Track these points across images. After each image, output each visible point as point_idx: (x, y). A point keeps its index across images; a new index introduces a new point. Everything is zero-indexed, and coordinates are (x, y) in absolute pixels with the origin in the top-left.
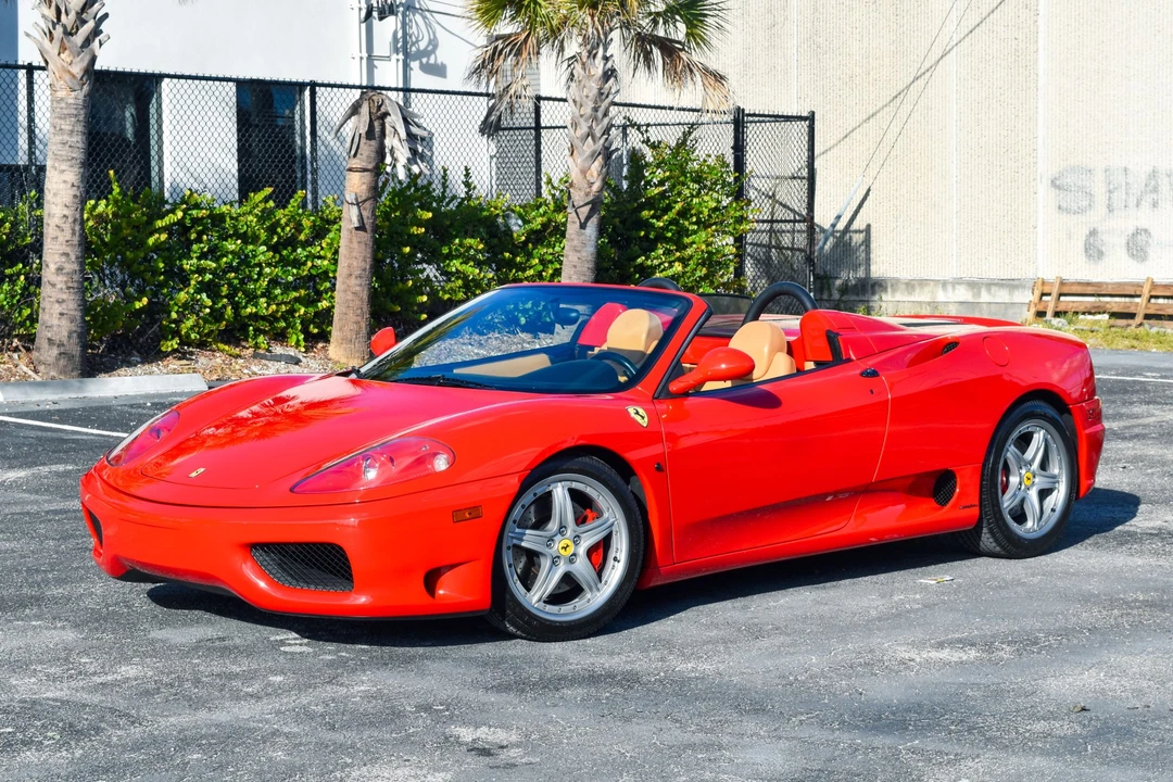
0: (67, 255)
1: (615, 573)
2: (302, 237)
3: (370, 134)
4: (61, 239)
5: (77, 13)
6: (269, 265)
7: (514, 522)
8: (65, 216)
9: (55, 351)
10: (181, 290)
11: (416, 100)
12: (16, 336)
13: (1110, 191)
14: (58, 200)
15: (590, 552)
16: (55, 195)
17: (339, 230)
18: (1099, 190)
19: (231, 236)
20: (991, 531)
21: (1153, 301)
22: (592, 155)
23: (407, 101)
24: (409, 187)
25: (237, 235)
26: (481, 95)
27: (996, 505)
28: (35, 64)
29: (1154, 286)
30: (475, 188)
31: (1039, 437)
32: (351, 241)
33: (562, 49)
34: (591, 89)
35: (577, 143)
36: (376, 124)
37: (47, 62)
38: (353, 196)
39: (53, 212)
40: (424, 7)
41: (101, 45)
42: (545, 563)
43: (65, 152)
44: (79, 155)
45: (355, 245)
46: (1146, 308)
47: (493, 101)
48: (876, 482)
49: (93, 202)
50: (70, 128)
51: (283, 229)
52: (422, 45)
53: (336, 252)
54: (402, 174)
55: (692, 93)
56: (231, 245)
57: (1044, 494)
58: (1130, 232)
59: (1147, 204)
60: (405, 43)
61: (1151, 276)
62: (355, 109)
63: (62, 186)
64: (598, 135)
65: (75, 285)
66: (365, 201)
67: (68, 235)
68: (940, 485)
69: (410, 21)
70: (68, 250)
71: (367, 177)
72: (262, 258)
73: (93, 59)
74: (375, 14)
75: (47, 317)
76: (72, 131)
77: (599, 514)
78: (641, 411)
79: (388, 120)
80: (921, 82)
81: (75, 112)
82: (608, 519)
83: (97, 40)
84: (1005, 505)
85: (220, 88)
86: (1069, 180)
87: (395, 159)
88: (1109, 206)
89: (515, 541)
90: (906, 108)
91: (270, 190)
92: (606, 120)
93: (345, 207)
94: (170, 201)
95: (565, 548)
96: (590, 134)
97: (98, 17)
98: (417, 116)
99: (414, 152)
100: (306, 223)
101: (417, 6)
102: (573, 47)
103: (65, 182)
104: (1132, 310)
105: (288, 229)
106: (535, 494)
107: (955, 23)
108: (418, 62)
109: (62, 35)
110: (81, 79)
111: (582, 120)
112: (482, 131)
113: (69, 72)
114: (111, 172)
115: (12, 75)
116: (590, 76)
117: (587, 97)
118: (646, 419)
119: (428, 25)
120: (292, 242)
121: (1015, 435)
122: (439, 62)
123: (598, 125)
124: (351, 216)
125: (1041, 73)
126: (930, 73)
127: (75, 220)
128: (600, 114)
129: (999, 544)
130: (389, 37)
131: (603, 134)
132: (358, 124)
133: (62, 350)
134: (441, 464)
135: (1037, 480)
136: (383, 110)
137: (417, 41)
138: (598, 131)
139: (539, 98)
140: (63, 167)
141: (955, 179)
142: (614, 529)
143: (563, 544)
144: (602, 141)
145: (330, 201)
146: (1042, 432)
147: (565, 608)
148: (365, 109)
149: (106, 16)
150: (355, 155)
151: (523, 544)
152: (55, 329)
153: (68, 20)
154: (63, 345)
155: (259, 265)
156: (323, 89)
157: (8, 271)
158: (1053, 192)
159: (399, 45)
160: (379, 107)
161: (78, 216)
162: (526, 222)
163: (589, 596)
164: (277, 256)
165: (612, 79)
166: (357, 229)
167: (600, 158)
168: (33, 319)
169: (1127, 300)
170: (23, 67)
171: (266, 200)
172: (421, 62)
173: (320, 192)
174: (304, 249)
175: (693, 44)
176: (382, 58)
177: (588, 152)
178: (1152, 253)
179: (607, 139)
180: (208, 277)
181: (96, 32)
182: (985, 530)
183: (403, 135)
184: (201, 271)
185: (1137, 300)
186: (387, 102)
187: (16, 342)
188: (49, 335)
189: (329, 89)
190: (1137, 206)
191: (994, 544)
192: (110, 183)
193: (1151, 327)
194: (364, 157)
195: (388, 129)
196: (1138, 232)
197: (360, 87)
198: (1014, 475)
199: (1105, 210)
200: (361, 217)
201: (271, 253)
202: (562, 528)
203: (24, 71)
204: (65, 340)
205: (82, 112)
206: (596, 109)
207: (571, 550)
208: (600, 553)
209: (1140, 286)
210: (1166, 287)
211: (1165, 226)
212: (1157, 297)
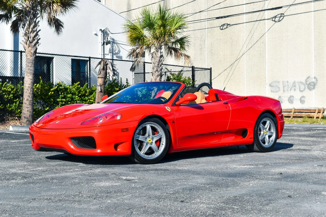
0: (29, 96)
1: (162, 147)
2: (87, 94)
3: (103, 69)
4: (28, 92)
5: (33, 38)
6: (78, 100)
7: (137, 133)
8: (29, 87)
9: (26, 120)
10: (57, 106)
11: (115, 62)
12: (16, 117)
13: (284, 87)
14: (27, 83)
15: (156, 142)
16: (27, 82)
17: (96, 93)
18: (281, 86)
19: (69, 93)
20: (257, 145)
21: (295, 113)
22: (158, 76)
23: (113, 62)
24: (113, 83)
25: (71, 93)
26: (130, 61)
27: (258, 138)
28: (22, 51)
29: (295, 109)
30: (129, 83)
31: (268, 122)
32: (99, 95)
33: (150, 51)
34: (157, 60)
35: (154, 73)
36: (105, 66)
37: (25, 50)
38: (99, 84)
39: (26, 86)
40: (117, 42)
41: (38, 45)
42: (145, 144)
43: (29, 71)
44: (32, 72)
45: (100, 96)
46: (293, 115)
47: (133, 63)
48: (228, 130)
49: (36, 84)
50: (31, 65)
51: (82, 92)
52: (117, 51)
53: (95, 98)
54: (111, 79)
55: (182, 62)
56: (69, 96)
57: (270, 137)
58: (289, 97)
59: (293, 90)
60: (112, 51)
61: (294, 107)
62: (100, 63)
63: (28, 79)
64: (159, 71)
65: (31, 104)
66: (102, 85)
67: (29, 91)
68: (244, 133)
69: (114, 46)
70: (29, 95)
71: (103, 79)
72: (77, 99)
73: (37, 49)
74: (105, 44)
75: (24, 111)
76: (31, 66)
77: (158, 133)
78: (169, 108)
79: (108, 65)
80: (237, 61)
81: (32, 62)
82: (160, 134)
83: (37, 44)
84: (260, 139)
85: (67, 58)
86: (274, 84)
87: (109, 75)
88: (284, 90)
89: (137, 138)
90: (234, 68)
91: (79, 82)
92: (161, 67)
93: (97, 87)
94: (55, 85)
95: (150, 141)
96: (157, 70)
97: (38, 39)
98: (115, 65)
99: (114, 73)
100: (88, 91)
101: (115, 42)
102: (153, 50)
103: (29, 78)
104: (290, 115)
105: (83, 92)
106: (142, 127)
107: (245, 47)
108: (115, 56)
109: (29, 43)
110: (34, 54)
111: (155, 67)
112: (131, 70)
113: (31, 52)
114: (40, 77)
115: (17, 53)
116: (157, 57)
117: (156, 62)
118: (170, 110)
119: (118, 47)
120: (84, 95)
121: (262, 121)
122: (121, 56)
123: (159, 68)
124: (99, 89)
125: (266, 58)
126: (239, 59)
127: (31, 88)
128: (159, 66)
129: (259, 148)
130: (108, 50)
131: (160, 70)
132: (101, 66)
133: (28, 119)
134: (119, 118)
135: (268, 133)
136: (107, 63)
137: (115, 51)
138: (159, 70)
139: (145, 62)
140: (29, 75)
141: (246, 85)
142: (162, 136)
143: (149, 139)
144: (160, 72)
145: (93, 86)
146: (269, 121)
147: (150, 156)
148: (102, 63)
149: (40, 39)
150: (100, 74)
151: (139, 139)
152: (26, 114)
153: (31, 39)
154: (28, 118)
155: (76, 100)
156: (92, 59)
157: (15, 101)
158: (270, 87)
159: (111, 51)
160: (106, 62)
161: (32, 87)
162: (141, 92)
163: (156, 153)
164: (81, 98)
165: (162, 57)
166: (100, 92)
167: (159, 76)
168: (21, 112)
169: (289, 113)
170: (20, 51)
171: (78, 85)
172: (116, 56)
173: (91, 83)
174: (87, 97)
175: (182, 49)
176: (107, 54)
177: (157, 75)
178: (294, 101)
179: (161, 72)
180: (64, 103)
181: (37, 42)
182: (255, 145)
183: (111, 69)
184: (62, 101)
185: (291, 113)
186: (108, 61)
187: (16, 118)
188: (25, 116)
189: (94, 59)
190: (291, 90)
191: (257, 148)
192: (40, 80)
193: (295, 119)
194: (102, 74)
195: (108, 68)
196: (291, 97)
197: (101, 59)
198: (262, 131)
199: (283, 91)
200: (101, 89)
201: (79, 98)
202: (149, 135)
203: (20, 52)
204: (28, 117)
205: (34, 62)
206: (158, 65)
207: (151, 141)
208: (158, 142)
209: (292, 110)
210: (298, 110)
211: (297, 95)
212: (296, 112)
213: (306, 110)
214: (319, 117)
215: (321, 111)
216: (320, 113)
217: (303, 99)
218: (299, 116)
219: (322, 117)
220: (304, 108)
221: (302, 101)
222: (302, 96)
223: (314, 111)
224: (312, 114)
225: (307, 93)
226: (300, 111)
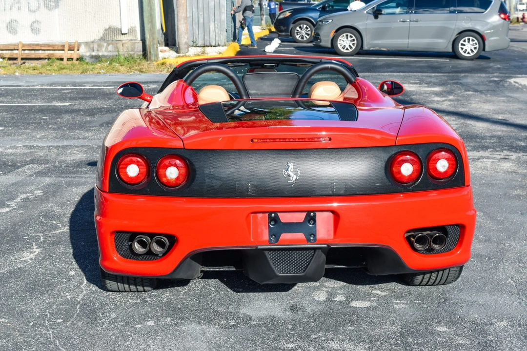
21: (23, 52)
29: (24, 45)
46: (22, 55)
58: (8, 22)
59: (15, 9)
61: (21, 41)
104: (15, 56)
169: (10, 51)
178: (19, 30)
185: (16, 52)
190: (11, 9)
193: (30, 63)
196: (11, 22)
209: (18, 45)
210: (29, 45)
211: (25, 19)
212: (25, 50)
213: (45, 45)
214: (72, 59)
215: (74, 47)
216: (73, 50)
217: (35, 25)
218: (33, 56)
219: (78, 57)
220: (41, 43)
221: (34, 30)
222: (34, 20)
223: (61, 48)
224: (58, 53)
225: (43, 14)
226: (33, 48)
